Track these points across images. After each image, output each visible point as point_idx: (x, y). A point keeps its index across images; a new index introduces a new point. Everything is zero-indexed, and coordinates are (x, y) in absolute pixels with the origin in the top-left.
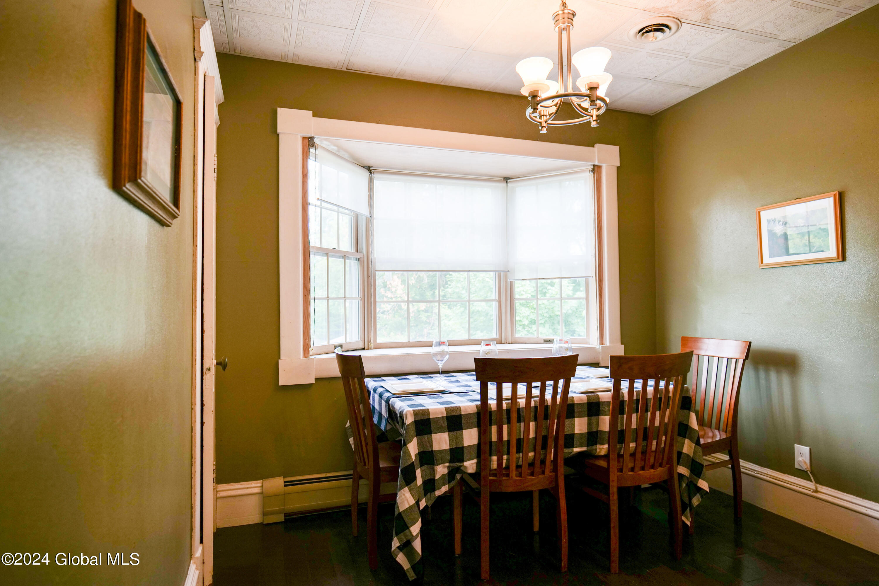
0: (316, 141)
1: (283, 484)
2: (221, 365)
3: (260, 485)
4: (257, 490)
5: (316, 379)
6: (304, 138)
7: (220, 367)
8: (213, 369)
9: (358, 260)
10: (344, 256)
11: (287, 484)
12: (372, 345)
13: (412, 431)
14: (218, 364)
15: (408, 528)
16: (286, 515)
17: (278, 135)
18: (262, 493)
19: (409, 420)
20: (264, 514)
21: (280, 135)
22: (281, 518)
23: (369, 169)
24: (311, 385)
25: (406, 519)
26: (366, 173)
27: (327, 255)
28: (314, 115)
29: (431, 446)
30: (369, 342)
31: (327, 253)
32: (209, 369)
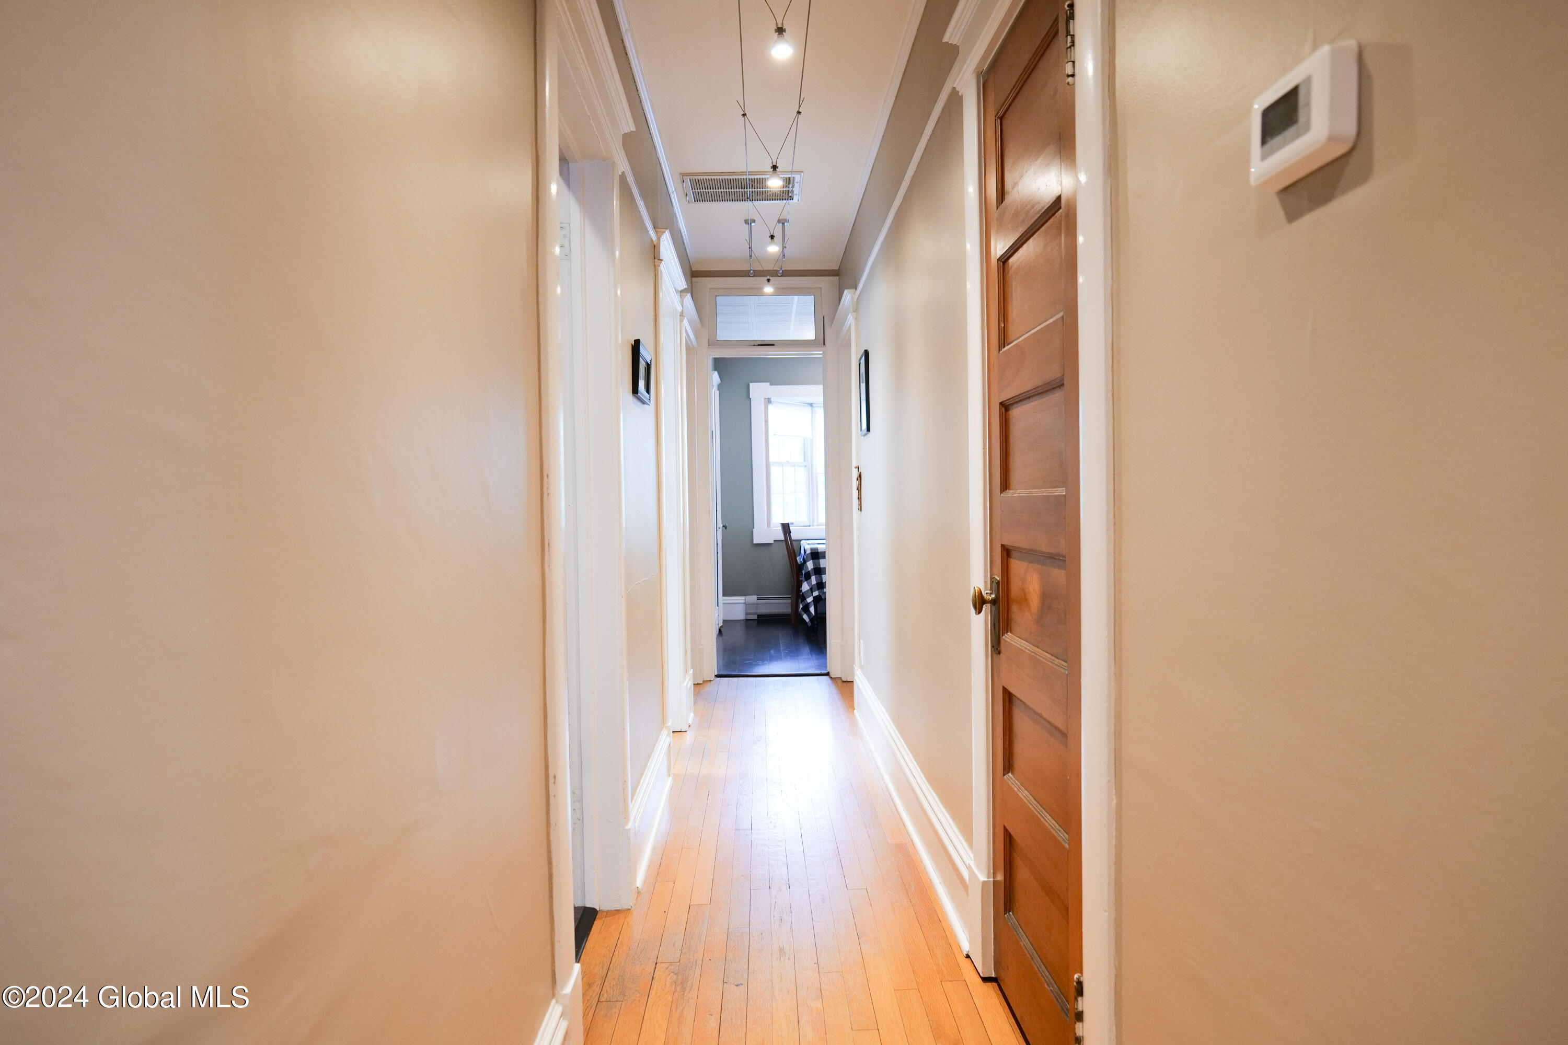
0: (772, 399)
1: (756, 599)
2: (725, 527)
3: (744, 599)
4: (743, 601)
5: (774, 541)
6: (765, 399)
7: (724, 528)
8: (721, 528)
9: (805, 466)
10: (794, 465)
11: (758, 599)
12: (815, 523)
13: (810, 557)
14: (723, 526)
15: (806, 599)
16: (758, 616)
17: (750, 399)
18: (745, 603)
19: (808, 552)
20: (747, 614)
21: (752, 399)
22: (755, 617)
23: (811, 405)
24: (772, 543)
25: (805, 596)
26: (809, 408)
27: (782, 466)
28: (771, 385)
29: (820, 565)
30: (813, 522)
31: (782, 464)
32: (719, 528)
